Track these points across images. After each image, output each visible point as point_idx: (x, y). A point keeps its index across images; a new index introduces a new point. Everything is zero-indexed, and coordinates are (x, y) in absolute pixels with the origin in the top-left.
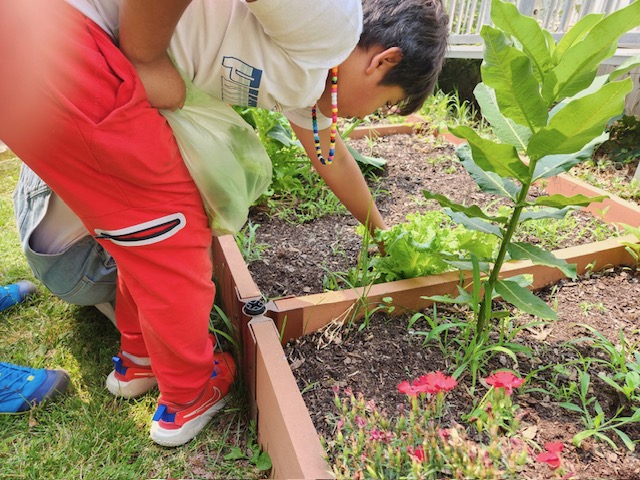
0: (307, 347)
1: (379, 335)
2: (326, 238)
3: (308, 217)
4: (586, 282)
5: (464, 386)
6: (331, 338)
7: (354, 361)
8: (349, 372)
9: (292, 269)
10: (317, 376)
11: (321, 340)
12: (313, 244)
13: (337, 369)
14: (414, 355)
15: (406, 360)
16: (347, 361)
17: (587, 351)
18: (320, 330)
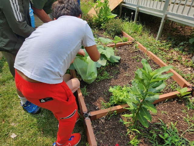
0: (97, 122)
1: (113, 120)
2: (103, 88)
3: (99, 81)
4: (165, 103)
5: (130, 135)
6: (102, 121)
7: (107, 128)
8: (106, 130)
9: (94, 98)
10: (99, 130)
11: (100, 121)
12: (100, 90)
13: (104, 129)
14: (120, 126)
15: (118, 127)
16: (106, 127)
17: (158, 126)
18: (100, 119)
